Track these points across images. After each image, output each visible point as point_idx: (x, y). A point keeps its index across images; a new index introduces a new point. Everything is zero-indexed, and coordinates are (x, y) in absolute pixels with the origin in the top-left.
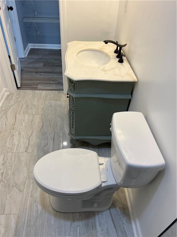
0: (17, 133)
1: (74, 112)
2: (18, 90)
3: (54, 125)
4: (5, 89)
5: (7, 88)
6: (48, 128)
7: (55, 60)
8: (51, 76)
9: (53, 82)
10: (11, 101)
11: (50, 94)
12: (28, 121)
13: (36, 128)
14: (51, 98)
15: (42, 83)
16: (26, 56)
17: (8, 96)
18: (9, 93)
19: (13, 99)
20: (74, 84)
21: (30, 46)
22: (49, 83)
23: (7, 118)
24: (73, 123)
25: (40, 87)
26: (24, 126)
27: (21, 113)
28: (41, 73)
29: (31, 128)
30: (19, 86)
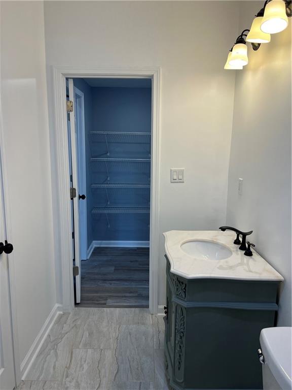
0: (73, 384)
1: (184, 335)
2: (76, 308)
3: (137, 369)
4: (57, 305)
5: (62, 303)
6: (128, 376)
7: (131, 262)
8: (126, 285)
9: (131, 295)
10: (65, 325)
11: (127, 314)
12: (93, 362)
13: (107, 375)
14: (129, 321)
15: (113, 296)
16: (88, 258)
17: (61, 317)
18: (61, 313)
19: (69, 321)
20: (186, 285)
21: (95, 244)
22: (125, 297)
23: (56, 355)
24: (180, 359)
25: (110, 302)
26: (85, 370)
27: (80, 347)
28: (110, 282)
29: (98, 375)
30: (78, 301)
